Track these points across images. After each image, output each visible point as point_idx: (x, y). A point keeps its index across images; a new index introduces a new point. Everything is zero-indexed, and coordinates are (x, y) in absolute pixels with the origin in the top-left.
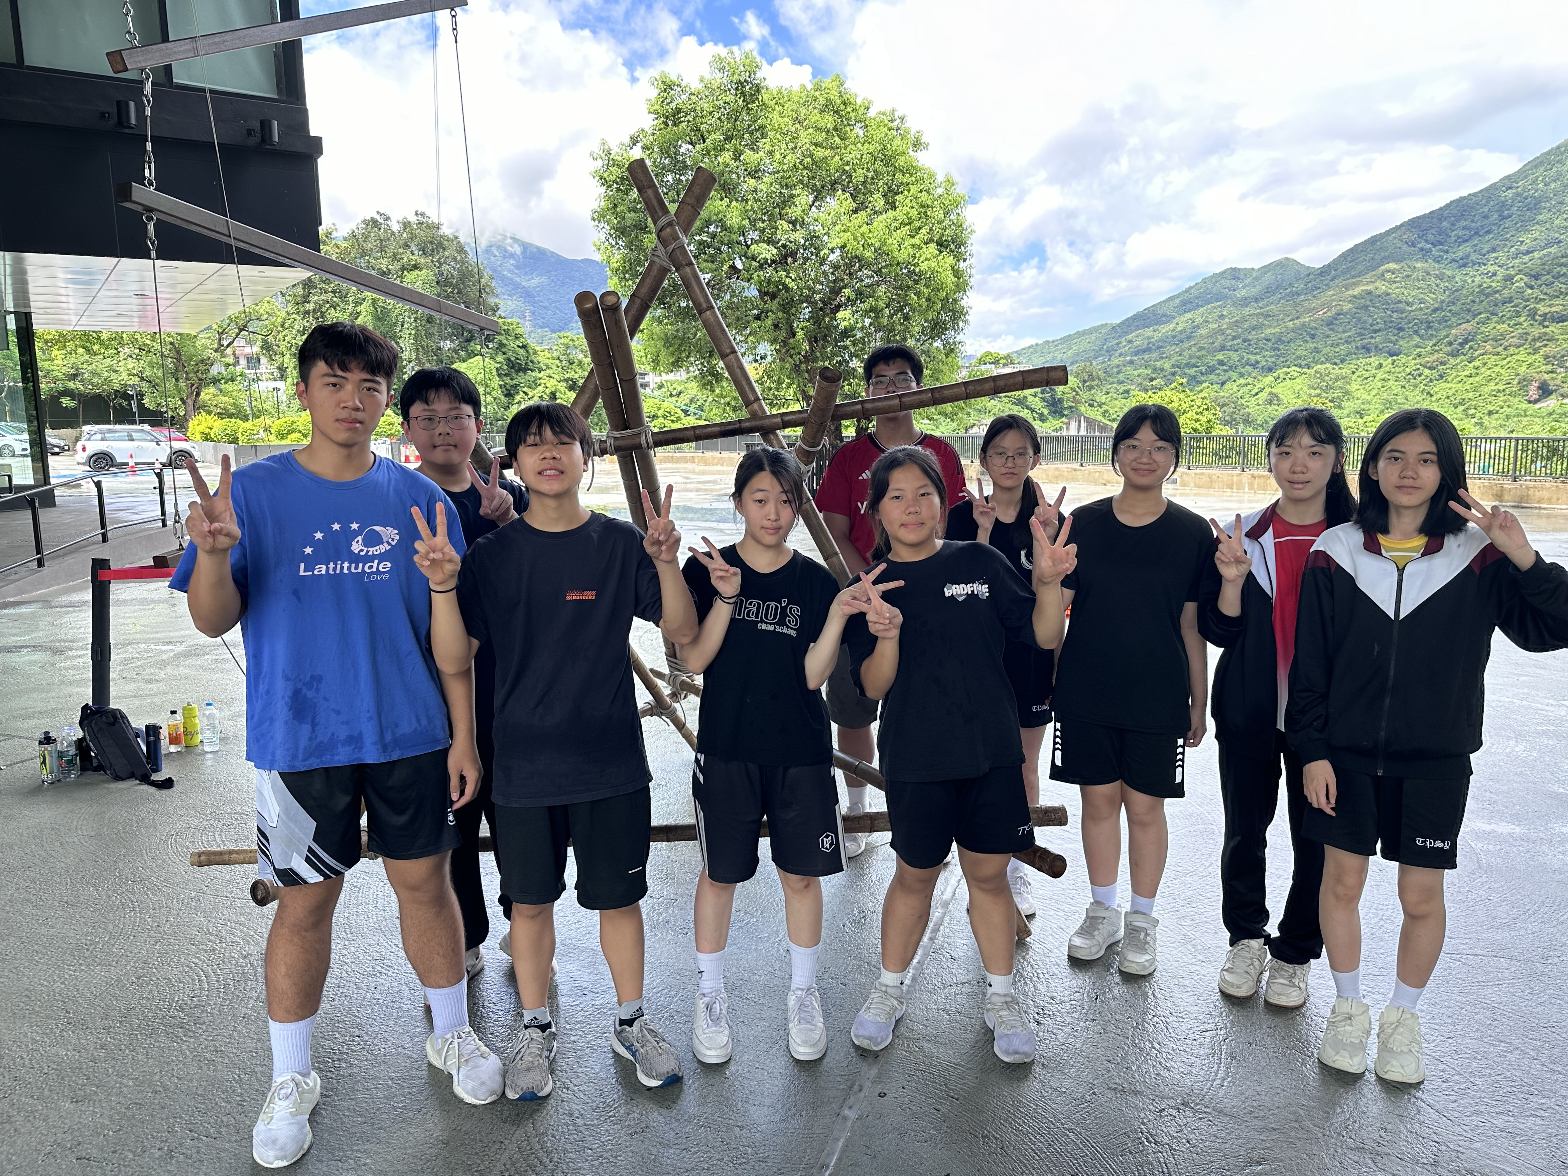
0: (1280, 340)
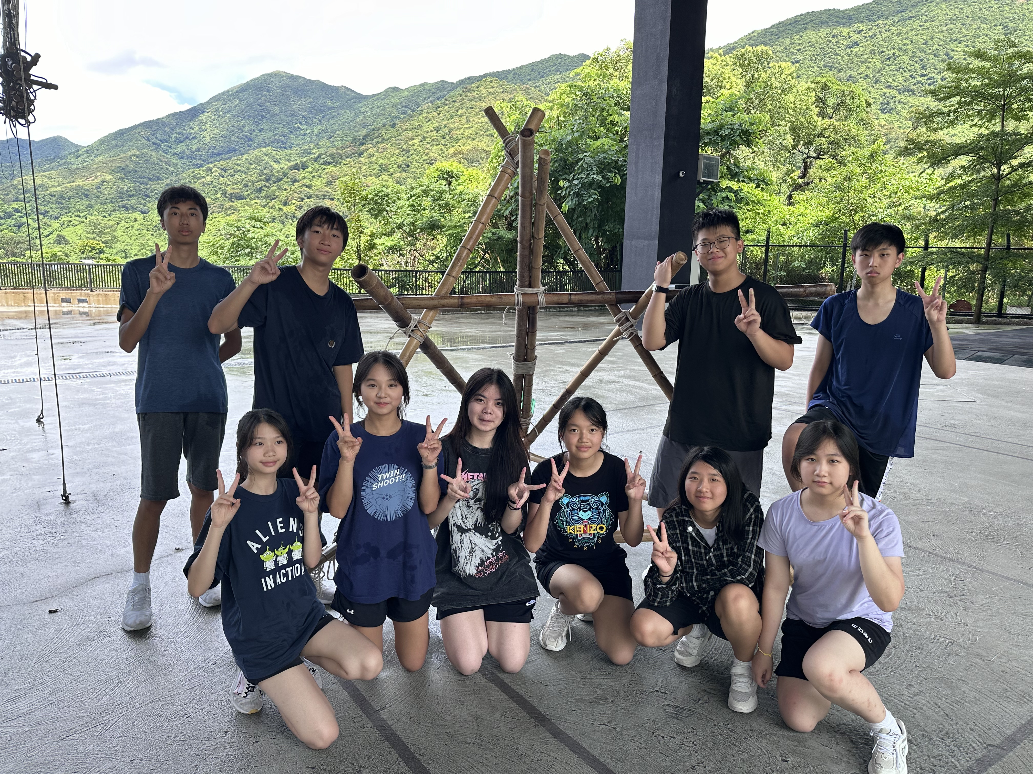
0: (62, 196)
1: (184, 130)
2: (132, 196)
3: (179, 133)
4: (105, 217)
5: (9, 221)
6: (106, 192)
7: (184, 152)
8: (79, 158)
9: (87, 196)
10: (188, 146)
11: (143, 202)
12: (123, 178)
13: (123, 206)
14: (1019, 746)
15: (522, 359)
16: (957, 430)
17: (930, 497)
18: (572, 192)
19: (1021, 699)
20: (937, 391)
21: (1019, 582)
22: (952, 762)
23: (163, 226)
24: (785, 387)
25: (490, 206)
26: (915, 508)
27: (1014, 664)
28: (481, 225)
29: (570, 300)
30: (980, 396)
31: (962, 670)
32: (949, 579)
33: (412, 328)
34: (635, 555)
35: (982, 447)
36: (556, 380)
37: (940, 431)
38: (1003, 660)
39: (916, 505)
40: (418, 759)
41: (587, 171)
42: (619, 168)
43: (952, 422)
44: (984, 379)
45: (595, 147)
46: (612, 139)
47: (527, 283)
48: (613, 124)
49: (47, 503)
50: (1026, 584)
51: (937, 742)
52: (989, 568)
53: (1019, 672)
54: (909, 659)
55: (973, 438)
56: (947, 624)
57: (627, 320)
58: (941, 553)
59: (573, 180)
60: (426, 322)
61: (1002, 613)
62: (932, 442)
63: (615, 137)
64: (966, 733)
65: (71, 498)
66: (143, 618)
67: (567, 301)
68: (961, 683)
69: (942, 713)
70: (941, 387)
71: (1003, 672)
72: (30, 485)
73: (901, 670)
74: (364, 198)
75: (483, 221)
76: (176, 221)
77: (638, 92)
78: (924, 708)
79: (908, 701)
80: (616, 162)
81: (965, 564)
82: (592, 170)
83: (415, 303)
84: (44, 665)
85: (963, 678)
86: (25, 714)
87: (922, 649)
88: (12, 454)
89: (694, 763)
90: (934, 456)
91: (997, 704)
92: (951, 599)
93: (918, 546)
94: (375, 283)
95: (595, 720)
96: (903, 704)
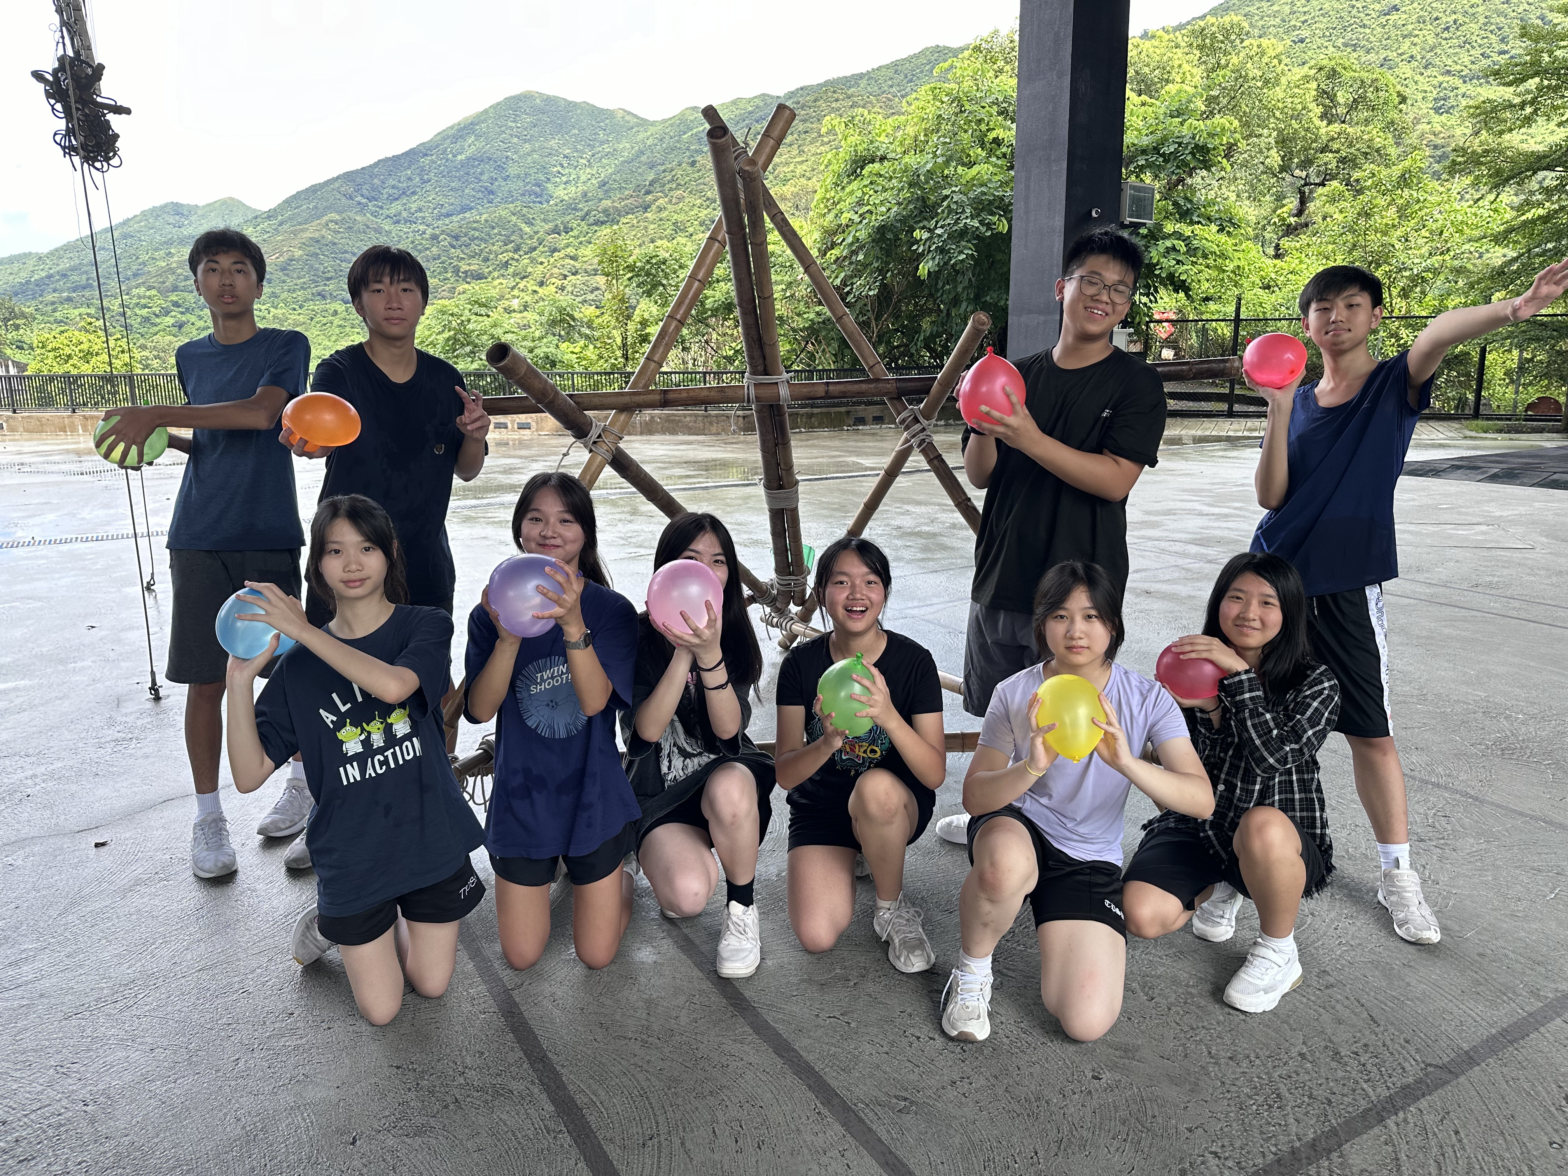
1: (399, 181)
2: (331, 278)
3: (393, 187)
4: (294, 309)
5: (168, 319)
6: (295, 275)
7: (400, 214)
8: (258, 228)
10: (405, 204)
12: (317, 254)
13: (319, 294)
14: (1477, 1068)
15: (775, 485)
16: (1493, 592)
17: (1425, 692)
18: (933, 247)
19: (1498, 997)
20: (1476, 534)
21: (1537, 819)
22: (1364, 1090)
23: (198, 290)
25: (711, 254)
27: (1501, 943)
28: (697, 284)
29: (827, 392)
30: (1544, 540)
32: (1426, 815)
33: (594, 438)
35: (1527, 617)
36: (888, 525)
37: (1466, 593)
38: (1483, 938)
39: (1401, 702)
41: (957, 213)
42: (1004, 208)
43: (1488, 579)
44: (1558, 515)
45: (968, 177)
46: (995, 166)
47: (761, 368)
48: (996, 141)
49: (131, 699)
50: (1550, 823)
51: (1346, 1059)
52: (1494, 798)
53: (1506, 956)
54: (1331, 932)
55: (1517, 604)
57: (916, 420)
58: (1424, 775)
59: (936, 227)
60: (615, 430)
61: (1499, 867)
63: (999, 162)
64: (1397, 1046)
65: (162, 693)
66: (226, 860)
67: (823, 394)
68: (1407, 970)
69: (1365, 1015)
70: (1484, 528)
71: (1479, 955)
72: (114, 675)
73: (1315, 948)
74: (631, 268)
75: (700, 277)
76: (215, 281)
77: (1028, 90)
78: (1339, 1007)
79: (1314, 994)
80: (1001, 199)
81: (1457, 792)
82: (963, 212)
83: (596, 401)
84: (70, 917)
85: (1412, 964)
86: (27, 983)
87: (1357, 917)
88: (104, 633)
89: (956, 1077)
90: (1446, 631)
91: (1458, 1003)
92: (1421, 845)
94: (523, 371)
95: (823, 1010)
96: (1305, 1000)
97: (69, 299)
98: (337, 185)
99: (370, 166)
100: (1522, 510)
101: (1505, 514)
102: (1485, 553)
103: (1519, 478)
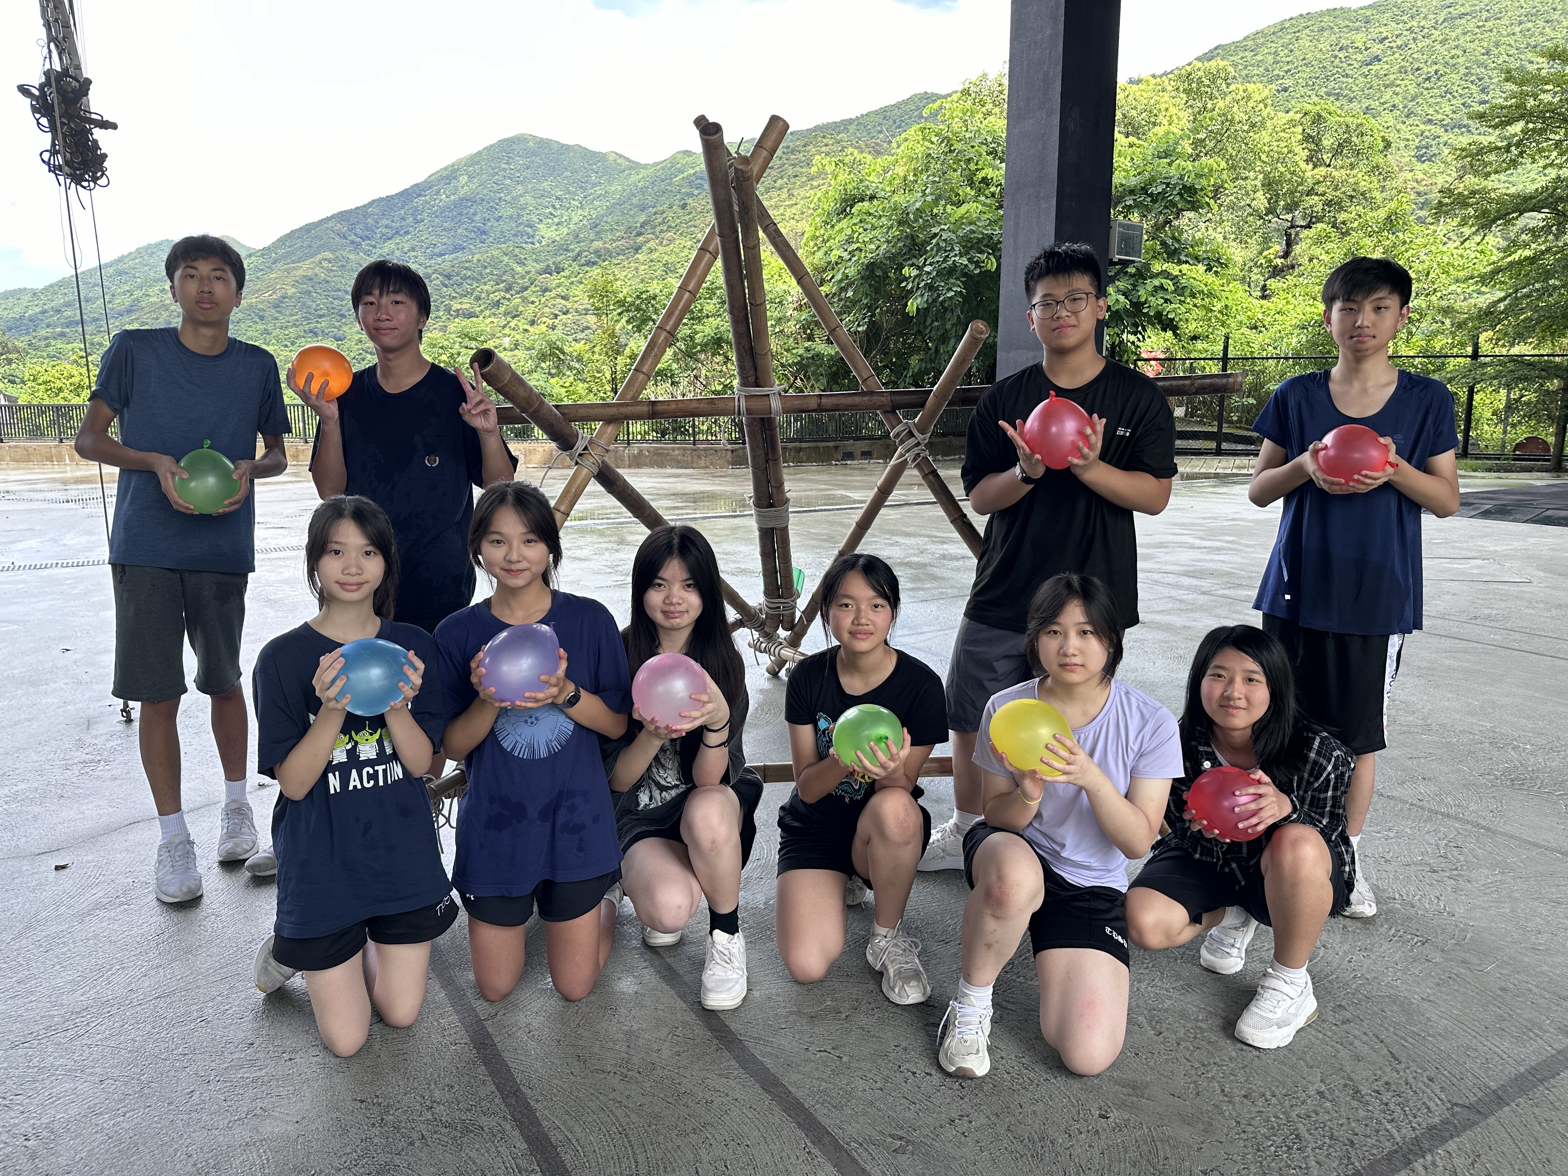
1: (393, 221)
2: (323, 316)
3: (387, 227)
6: (288, 313)
9: (262, 318)
10: (398, 244)
11: (337, 324)
12: (310, 292)
13: (311, 331)
14: (1506, 1109)
15: (765, 503)
16: (1492, 624)
17: (1429, 722)
18: (922, 284)
19: (1524, 1033)
20: (1472, 568)
22: (1387, 1131)
24: (1230, 563)
25: (702, 265)
26: (1402, 737)
27: (1523, 977)
28: (687, 294)
29: (819, 405)
30: (1541, 574)
31: (1432, 985)
32: (1437, 845)
33: (580, 451)
34: (937, 801)
35: (1529, 648)
37: (1465, 625)
38: (1504, 972)
39: (1404, 732)
40: (523, 1093)
41: (946, 251)
42: (993, 246)
43: (1487, 611)
44: (1553, 550)
45: (957, 216)
46: (984, 204)
47: (752, 379)
48: (985, 181)
49: (101, 722)
51: (1367, 1098)
52: (1508, 828)
53: (1529, 990)
54: (1345, 965)
55: (1517, 636)
56: (1420, 912)
57: (911, 434)
58: (1432, 805)
59: (925, 265)
60: (602, 442)
61: (1516, 899)
62: (1449, 640)
63: (988, 201)
64: (1420, 1085)
66: (192, 884)
67: (815, 407)
68: (1426, 1005)
69: (1385, 1051)
70: (1479, 562)
71: (1502, 989)
72: (86, 697)
73: (1330, 981)
74: (621, 303)
75: (690, 288)
76: (192, 287)
77: (1017, 131)
78: (1357, 1043)
79: (1331, 1030)
80: (990, 237)
81: (1468, 822)
82: (952, 249)
83: (583, 412)
85: (1431, 998)
87: (1371, 950)
89: (954, 1115)
90: (1447, 662)
91: (1483, 1039)
92: (1435, 876)
93: (1395, 794)
94: (508, 377)
95: (813, 1043)
96: (1321, 1036)
97: (63, 335)
98: (331, 224)
99: (364, 206)
100: (1517, 545)
101: (1499, 548)
102: (1483, 586)
103: (1511, 514)
